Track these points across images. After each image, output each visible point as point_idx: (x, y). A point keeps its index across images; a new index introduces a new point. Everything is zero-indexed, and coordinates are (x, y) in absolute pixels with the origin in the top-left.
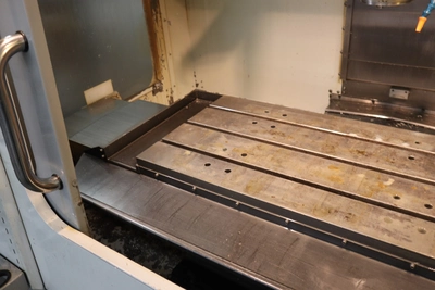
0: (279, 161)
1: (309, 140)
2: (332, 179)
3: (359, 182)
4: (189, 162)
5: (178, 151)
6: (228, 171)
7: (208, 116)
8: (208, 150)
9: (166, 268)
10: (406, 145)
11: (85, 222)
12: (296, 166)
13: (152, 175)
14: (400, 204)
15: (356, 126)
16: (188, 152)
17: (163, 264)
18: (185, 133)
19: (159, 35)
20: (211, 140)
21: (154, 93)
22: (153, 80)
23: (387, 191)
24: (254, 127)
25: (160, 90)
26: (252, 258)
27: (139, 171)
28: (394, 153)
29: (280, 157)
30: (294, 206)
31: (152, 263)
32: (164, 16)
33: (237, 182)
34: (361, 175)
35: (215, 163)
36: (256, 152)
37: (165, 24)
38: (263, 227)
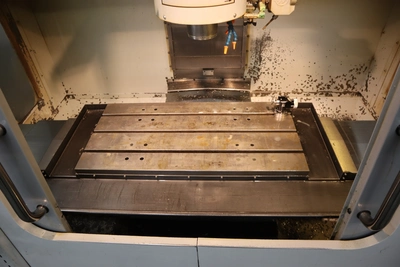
0: (168, 143)
1: (178, 123)
2: (202, 145)
3: (216, 142)
4: (113, 161)
5: (101, 155)
6: (142, 159)
7: (106, 123)
8: (121, 149)
9: (107, 228)
10: (230, 112)
11: (68, 225)
12: (180, 143)
13: (91, 177)
14: (240, 148)
15: (199, 106)
16: (109, 154)
17: (104, 227)
18: (97, 141)
19: (30, 64)
20: (119, 141)
21: (39, 108)
22: (36, 100)
23: (231, 143)
24: (141, 123)
25: (43, 105)
26: (179, 205)
27: (78, 177)
28: (226, 119)
29: (167, 139)
30: (190, 167)
31: (96, 229)
32: (29, 48)
33: (151, 164)
34: (216, 137)
35: (131, 156)
36: (152, 140)
37: (32, 54)
38: (176, 185)
